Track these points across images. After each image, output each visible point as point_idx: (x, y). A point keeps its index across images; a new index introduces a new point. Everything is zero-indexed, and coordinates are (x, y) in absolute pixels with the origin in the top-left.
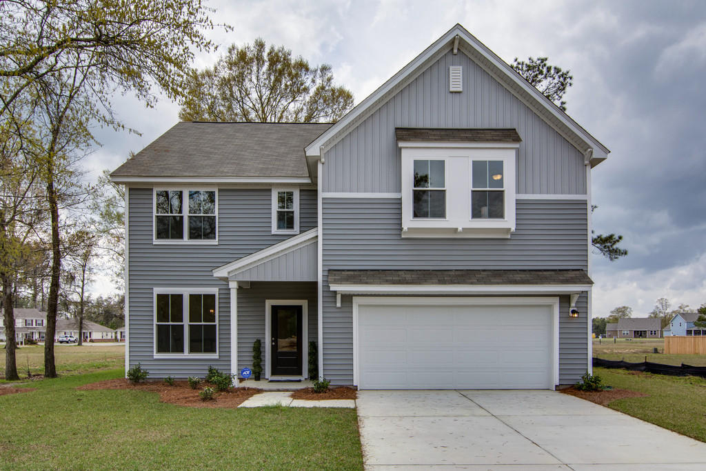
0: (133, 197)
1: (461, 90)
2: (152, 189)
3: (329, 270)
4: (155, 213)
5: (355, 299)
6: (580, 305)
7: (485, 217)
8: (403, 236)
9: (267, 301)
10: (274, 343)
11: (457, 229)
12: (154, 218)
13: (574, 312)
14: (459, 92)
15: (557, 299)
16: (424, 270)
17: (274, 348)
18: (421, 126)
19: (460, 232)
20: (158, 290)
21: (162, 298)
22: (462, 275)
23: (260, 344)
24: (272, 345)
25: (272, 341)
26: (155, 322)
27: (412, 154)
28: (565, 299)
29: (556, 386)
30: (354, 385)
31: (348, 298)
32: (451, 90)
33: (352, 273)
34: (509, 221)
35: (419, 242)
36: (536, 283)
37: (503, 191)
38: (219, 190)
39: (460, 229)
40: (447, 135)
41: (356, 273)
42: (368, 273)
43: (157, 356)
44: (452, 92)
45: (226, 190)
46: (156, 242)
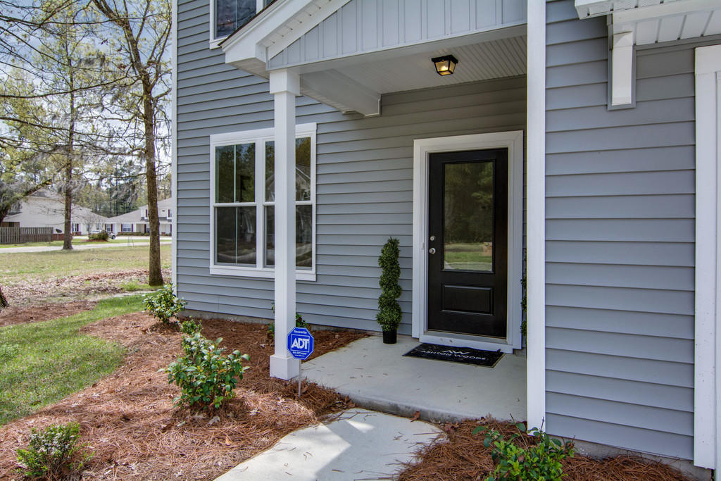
9: (416, 142)
10: (433, 250)
17: (435, 262)
23: (396, 252)
24: (430, 255)
25: (430, 244)
26: (213, 203)
43: (215, 269)
46: (214, 44)
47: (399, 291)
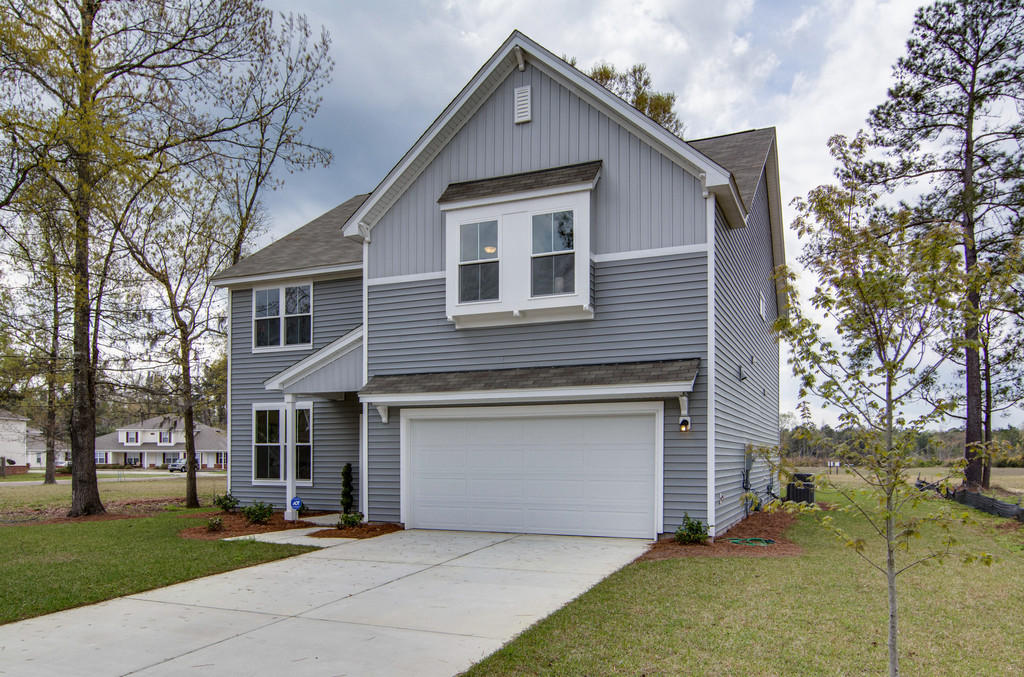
0: (236, 300)
1: (528, 118)
2: (251, 290)
3: (376, 376)
4: (254, 318)
5: (403, 412)
6: (694, 412)
7: (559, 293)
8: (457, 327)
11: (512, 312)
12: (253, 323)
13: (685, 423)
14: (528, 122)
15: (660, 406)
16: (481, 371)
18: (471, 177)
19: (517, 317)
20: (257, 406)
21: (261, 415)
22: (521, 376)
26: (254, 443)
27: (461, 218)
28: (671, 403)
29: (658, 534)
30: (402, 522)
31: (394, 411)
32: (517, 120)
33: (395, 379)
34: (580, 296)
35: (473, 333)
36: (615, 383)
37: (573, 253)
38: (314, 284)
39: (516, 312)
40: (503, 186)
41: (401, 378)
42: (415, 378)
43: (256, 482)
44: (518, 124)
45: (321, 282)
46: (256, 350)
47: (351, 489)
